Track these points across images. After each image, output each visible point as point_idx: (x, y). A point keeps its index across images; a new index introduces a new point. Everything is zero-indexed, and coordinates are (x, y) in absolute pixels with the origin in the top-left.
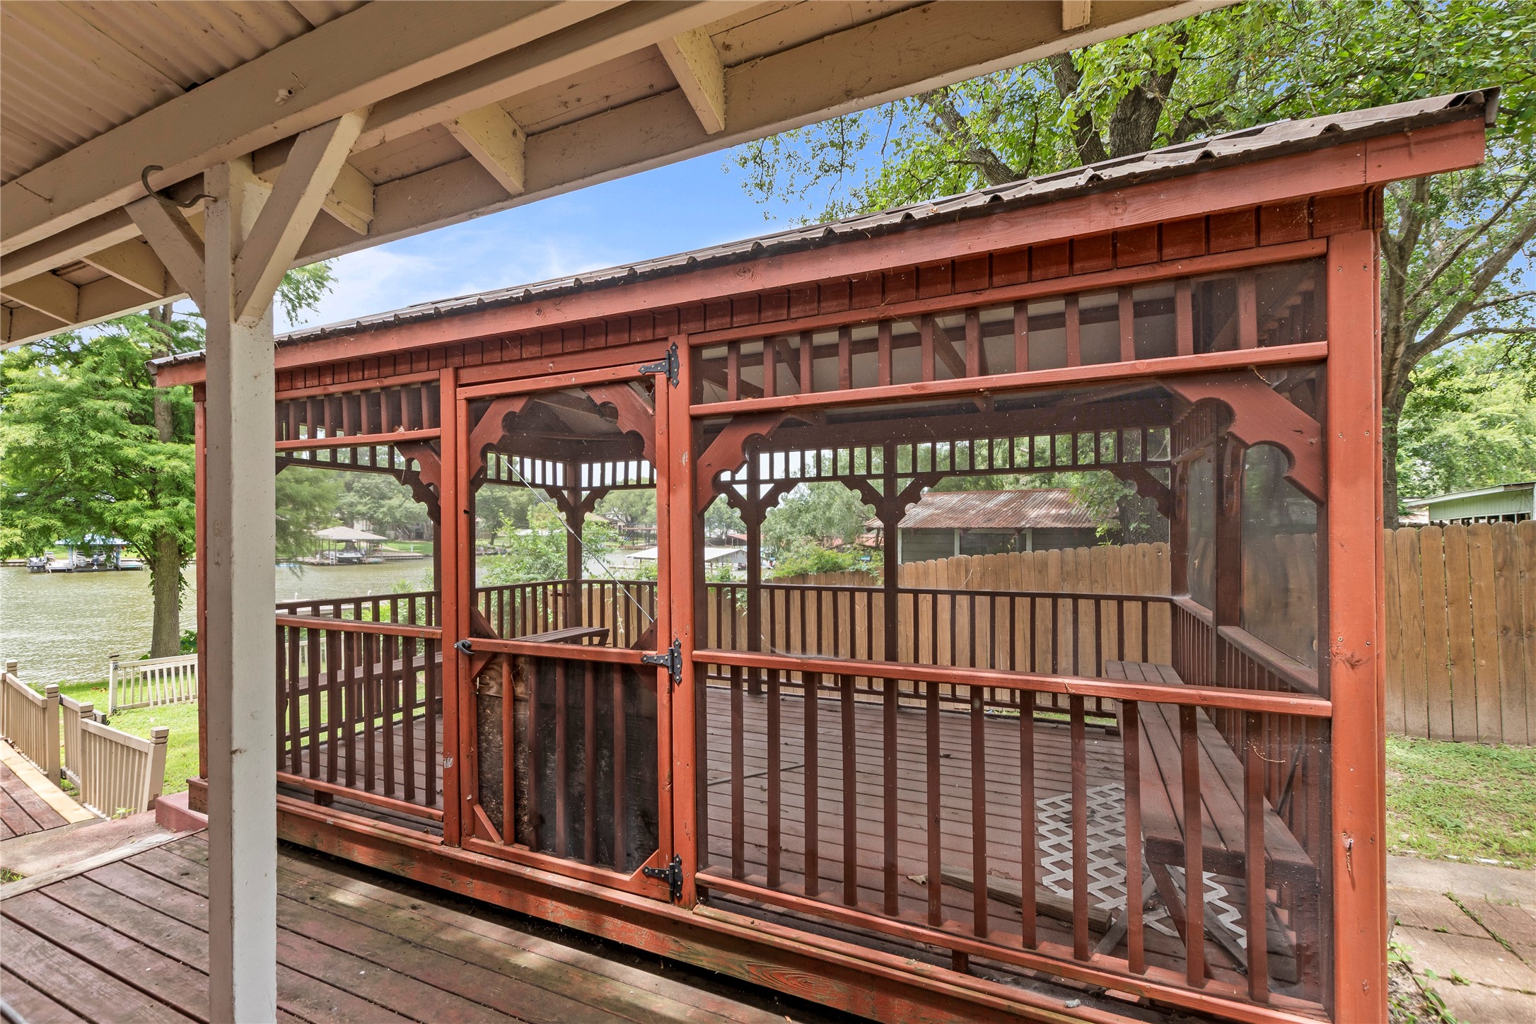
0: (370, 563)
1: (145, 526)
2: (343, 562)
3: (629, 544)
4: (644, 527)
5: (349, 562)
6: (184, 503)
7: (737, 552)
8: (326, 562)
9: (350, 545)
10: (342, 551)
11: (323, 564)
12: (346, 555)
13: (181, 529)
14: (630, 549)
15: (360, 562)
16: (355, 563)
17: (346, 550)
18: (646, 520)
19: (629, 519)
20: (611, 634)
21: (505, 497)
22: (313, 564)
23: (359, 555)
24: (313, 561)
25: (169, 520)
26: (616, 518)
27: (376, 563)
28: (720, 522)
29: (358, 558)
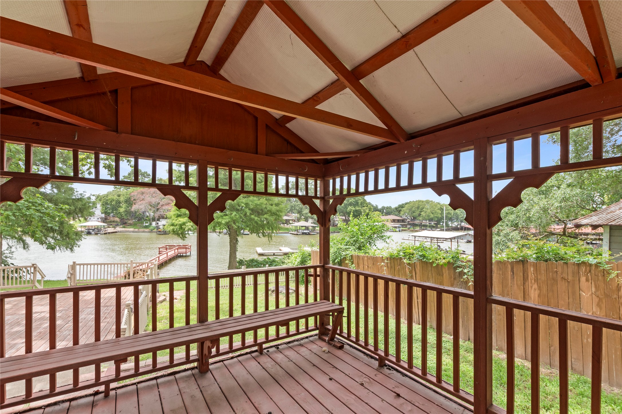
0: (312, 235)
1: (223, 222)
2: (303, 234)
3: (412, 229)
4: (419, 222)
5: (306, 234)
6: (234, 213)
7: (466, 235)
8: (299, 234)
9: (307, 228)
10: (304, 230)
11: (297, 235)
12: (305, 231)
13: (234, 223)
14: (412, 231)
15: (309, 234)
16: (308, 234)
17: (305, 230)
18: (421, 219)
19: (412, 218)
20: (345, 311)
21: (360, 210)
22: (295, 234)
23: (309, 232)
24: (295, 233)
25: (230, 220)
26: (406, 218)
27: (314, 234)
28: (457, 219)
29: (308, 233)
